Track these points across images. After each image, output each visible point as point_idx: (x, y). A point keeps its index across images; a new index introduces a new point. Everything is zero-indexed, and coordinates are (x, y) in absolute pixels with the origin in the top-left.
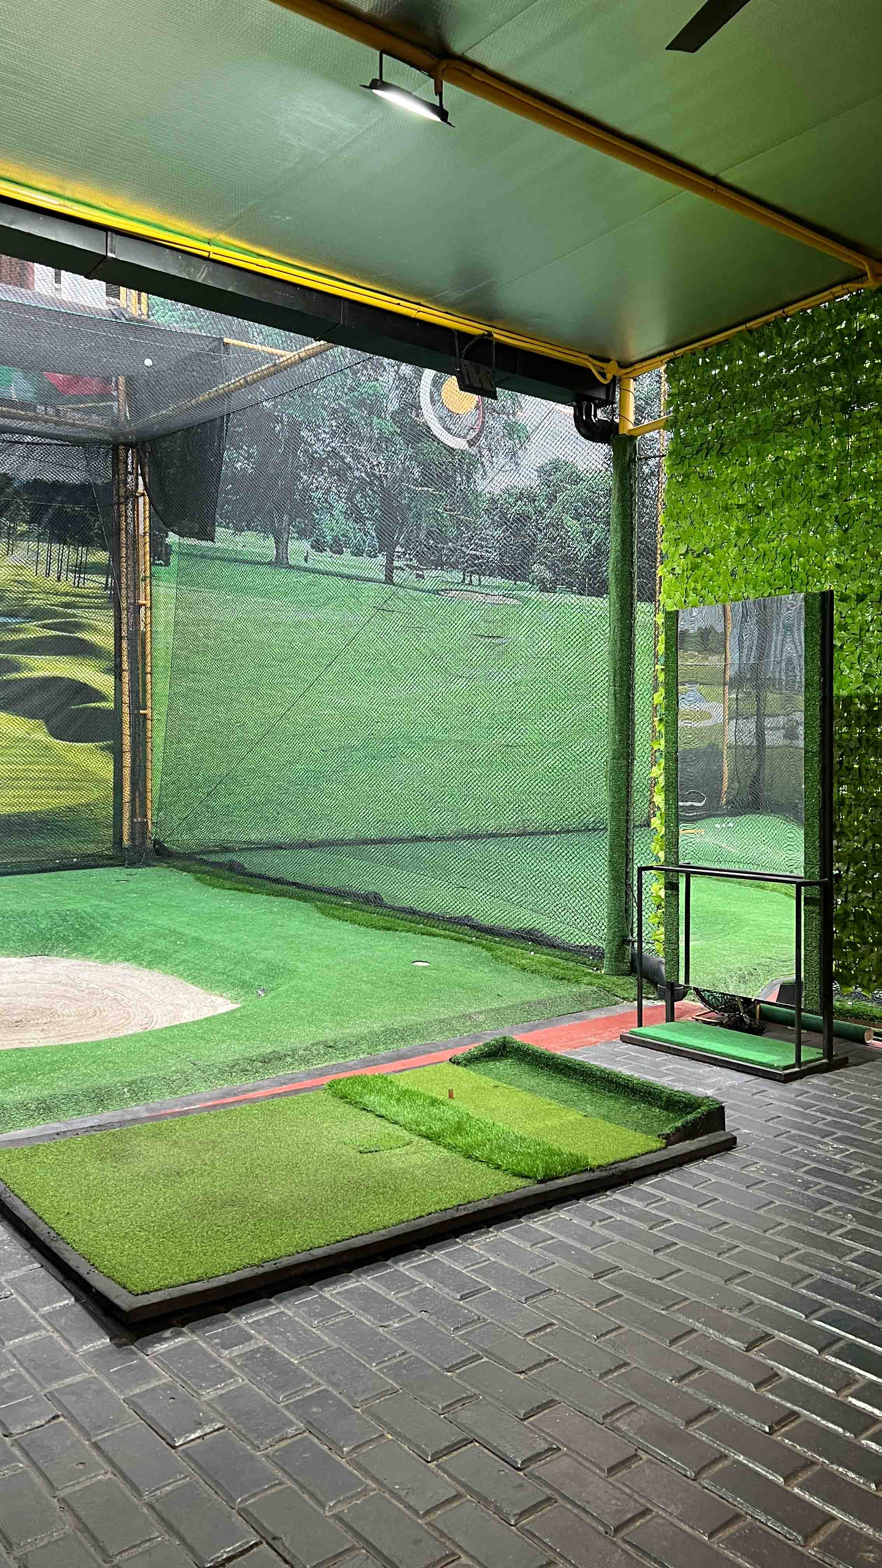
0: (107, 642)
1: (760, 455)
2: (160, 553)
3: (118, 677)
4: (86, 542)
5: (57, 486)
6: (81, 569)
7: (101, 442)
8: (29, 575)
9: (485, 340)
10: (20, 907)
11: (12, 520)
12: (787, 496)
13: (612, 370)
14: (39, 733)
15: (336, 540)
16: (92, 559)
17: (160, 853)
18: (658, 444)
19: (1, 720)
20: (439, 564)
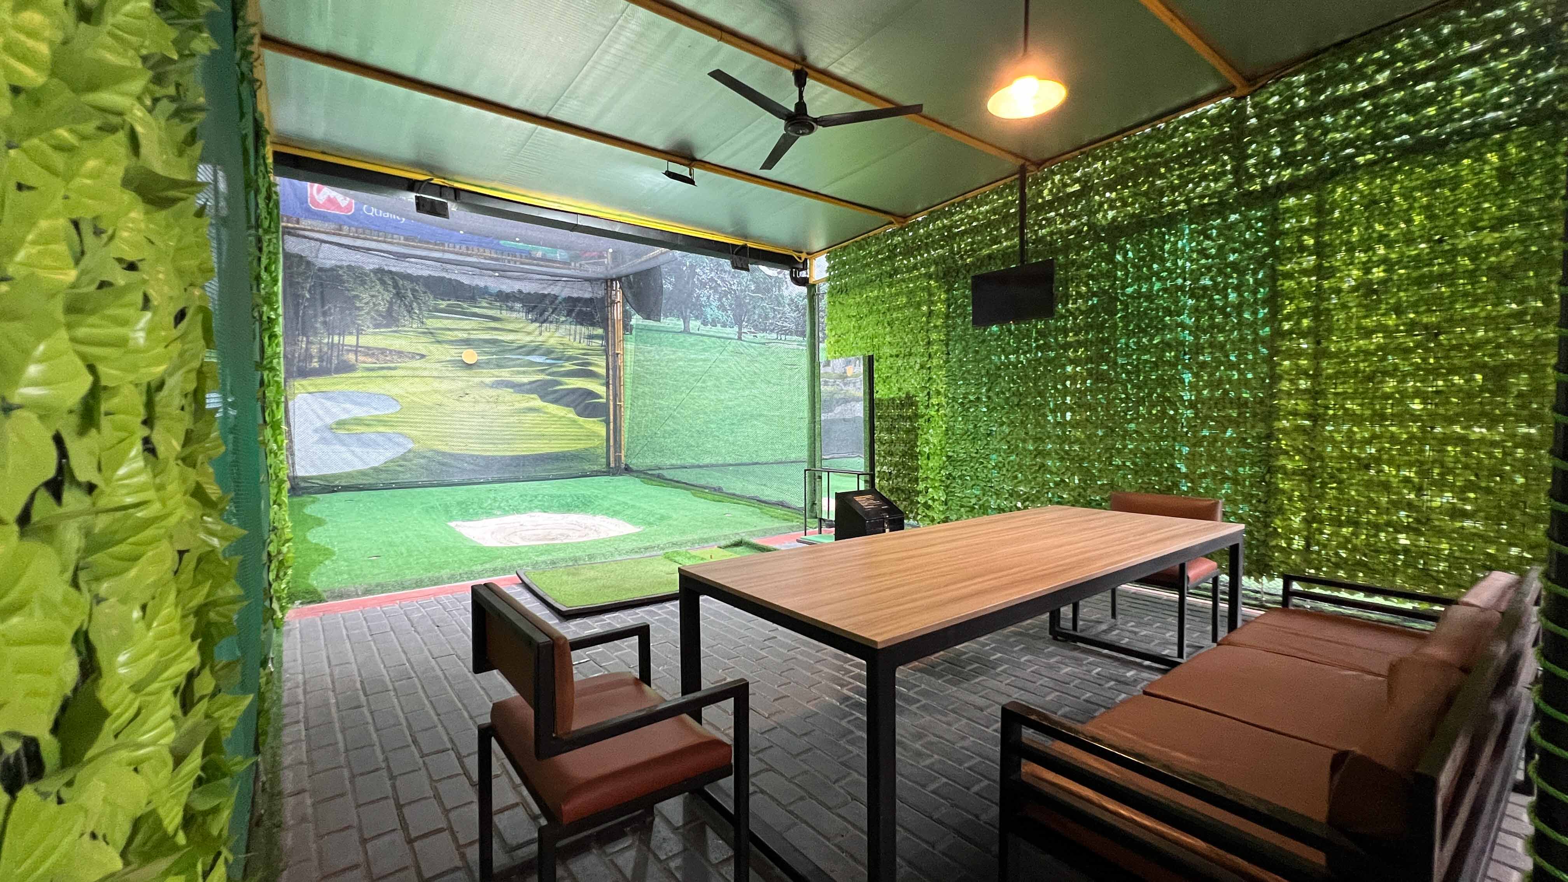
0: (603, 371)
1: (861, 295)
2: (627, 328)
3: (608, 387)
4: (593, 324)
5: (578, 300)
6: (591, 337)
7: (599, 279)
8: (566, 340)
9: (744, 247)
10: (559, 493)
11: (558, 316)
12: (871, 313)
13: (804, 256)
14: (571, 414)
15: (713, 320)
16: (595, 333)
17: (628, 470)
18: (824, 287)
19: (552, 408)
20: (764, 330)
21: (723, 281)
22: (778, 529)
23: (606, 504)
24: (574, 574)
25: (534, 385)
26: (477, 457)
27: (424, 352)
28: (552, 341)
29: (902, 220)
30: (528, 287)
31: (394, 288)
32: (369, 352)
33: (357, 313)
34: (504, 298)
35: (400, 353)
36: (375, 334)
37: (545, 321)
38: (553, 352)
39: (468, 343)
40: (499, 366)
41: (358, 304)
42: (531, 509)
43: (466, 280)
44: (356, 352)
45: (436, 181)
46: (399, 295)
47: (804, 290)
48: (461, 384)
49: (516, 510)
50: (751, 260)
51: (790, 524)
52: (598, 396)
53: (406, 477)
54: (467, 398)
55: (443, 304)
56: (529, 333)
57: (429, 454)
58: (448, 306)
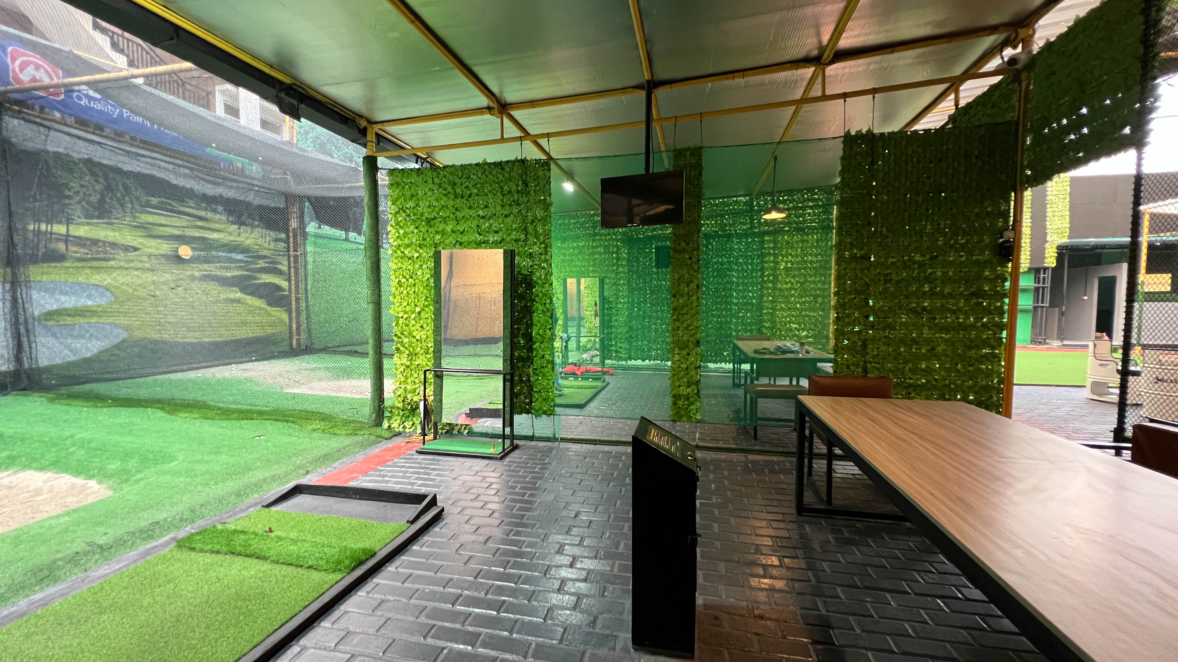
0: (285, 268)
3: (290, 282)
4: (278, 230)
5: (267, 208)
6: (277, 240)
11: (253, 220)
14: (263, 304)
16: (280, 236)
19: (250, 300)
25: (233, 280)
27: (137, 245)
28: (248, 242)
30: (231, 194)
31: (105, 180)
32: (81, 241)
33: (67, 201)
34: (208, 201)
35: (113, 245)
36: (88, 224)
37: (242, 224)
38: (249, 251)
39: (182, 239)
40: (207, 261)
41: (67, 193)
44: (66, 242)
46: (110, 188)
48: (173, 277)
52: (282, 289)
54: (178, 290)
55: (154, 201)
56: (230, 234)
57: (142, 343)
58: (159, 203)
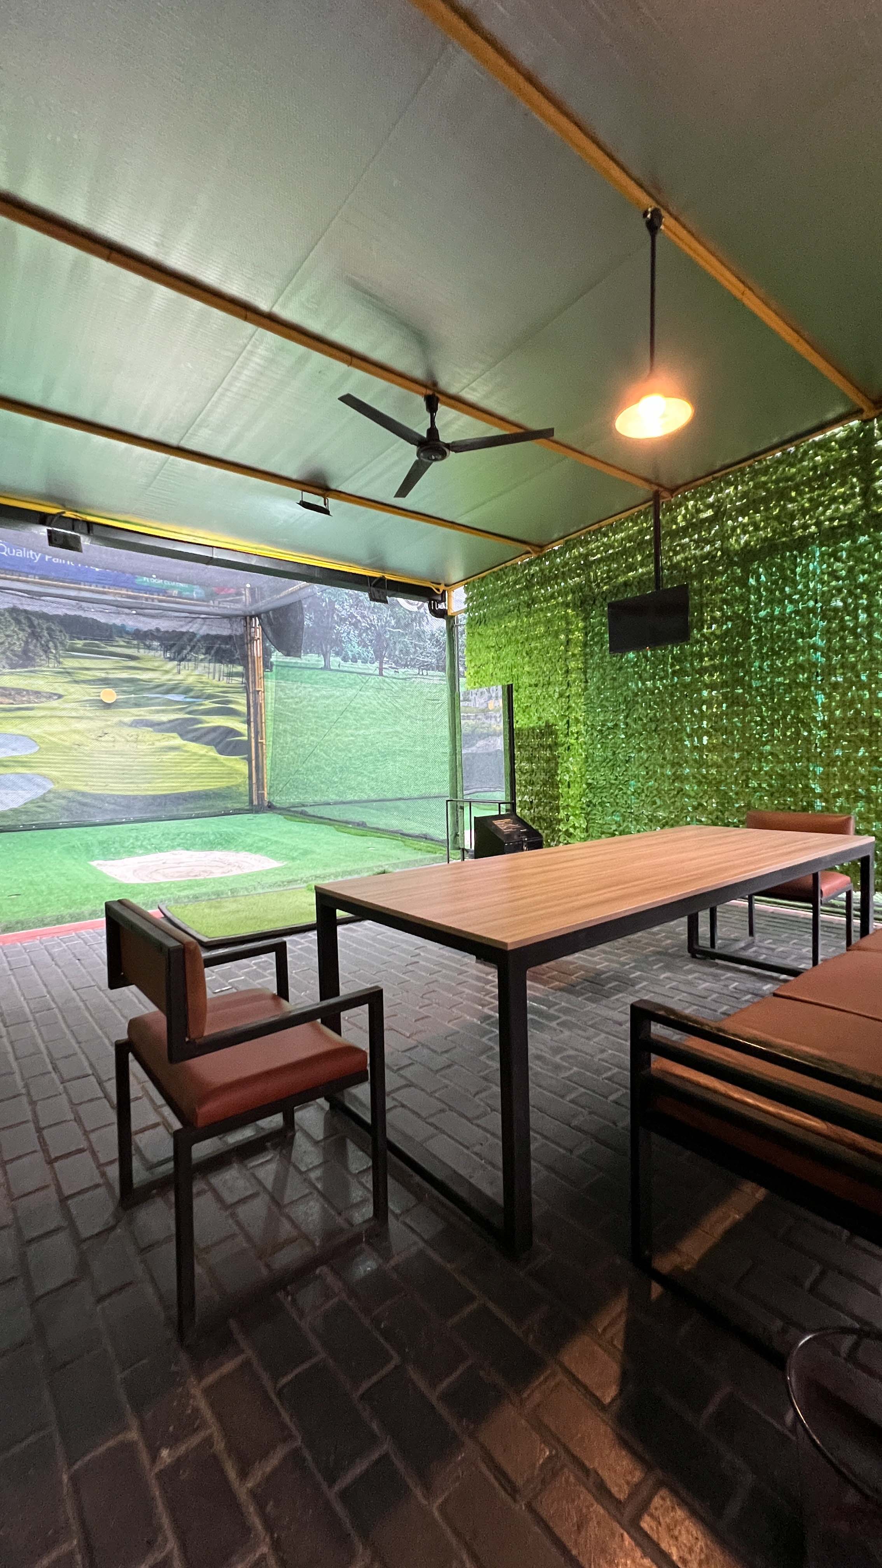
0: (244, 709)
1: (500, 625)
2: (267, 665)
3: (249, 725)
4: (232, 662)
5: (217, 637)
6: (230, 675)
7: (237, 616)
8: (204, 679)
9: (382, 579)
10: (201, 831)
11: (197, 653)
12: (509, 642)
13: (442, 588)
14: (213, 753)
15: (354, 656)
16: (235, 670)
17: (271, 807)
18: (462, 619)
19: (193, 747)
20: (406, 666)
21: (364, 617)
22: (421, 861)
23: (249, 841)
24: (216, 908)
25: (172, 724)
26: (118, 796)
27: (61, 692)
28: (191, 680)
29: (538, 549)
30: (165, 625)
31: (30, 627)
32: (6, 692)
34: (142, 637)
35: (37, 693)
36: (12, 673)
37: (183, 660)
38: (191, 690)
39: (106, 682)
40: (137, 705)
42: (173, 848)
43: (102, 619)
45: (68, 514)
46: (34, 635)
47: (442, 623)
48: (99, 724)
49: (158, 849)
50: (390, 593)
51: (433, 856)
52: (239, 734)
53: (47, 818)
54: (106, 738)
55: (79, 643)
56: (167, 672)
57: (70, 795)
58: (85, 645)
